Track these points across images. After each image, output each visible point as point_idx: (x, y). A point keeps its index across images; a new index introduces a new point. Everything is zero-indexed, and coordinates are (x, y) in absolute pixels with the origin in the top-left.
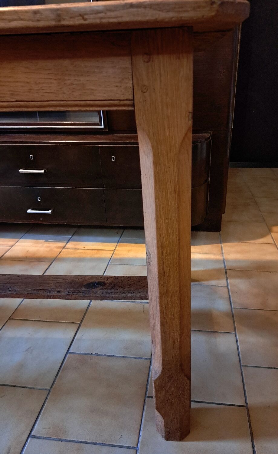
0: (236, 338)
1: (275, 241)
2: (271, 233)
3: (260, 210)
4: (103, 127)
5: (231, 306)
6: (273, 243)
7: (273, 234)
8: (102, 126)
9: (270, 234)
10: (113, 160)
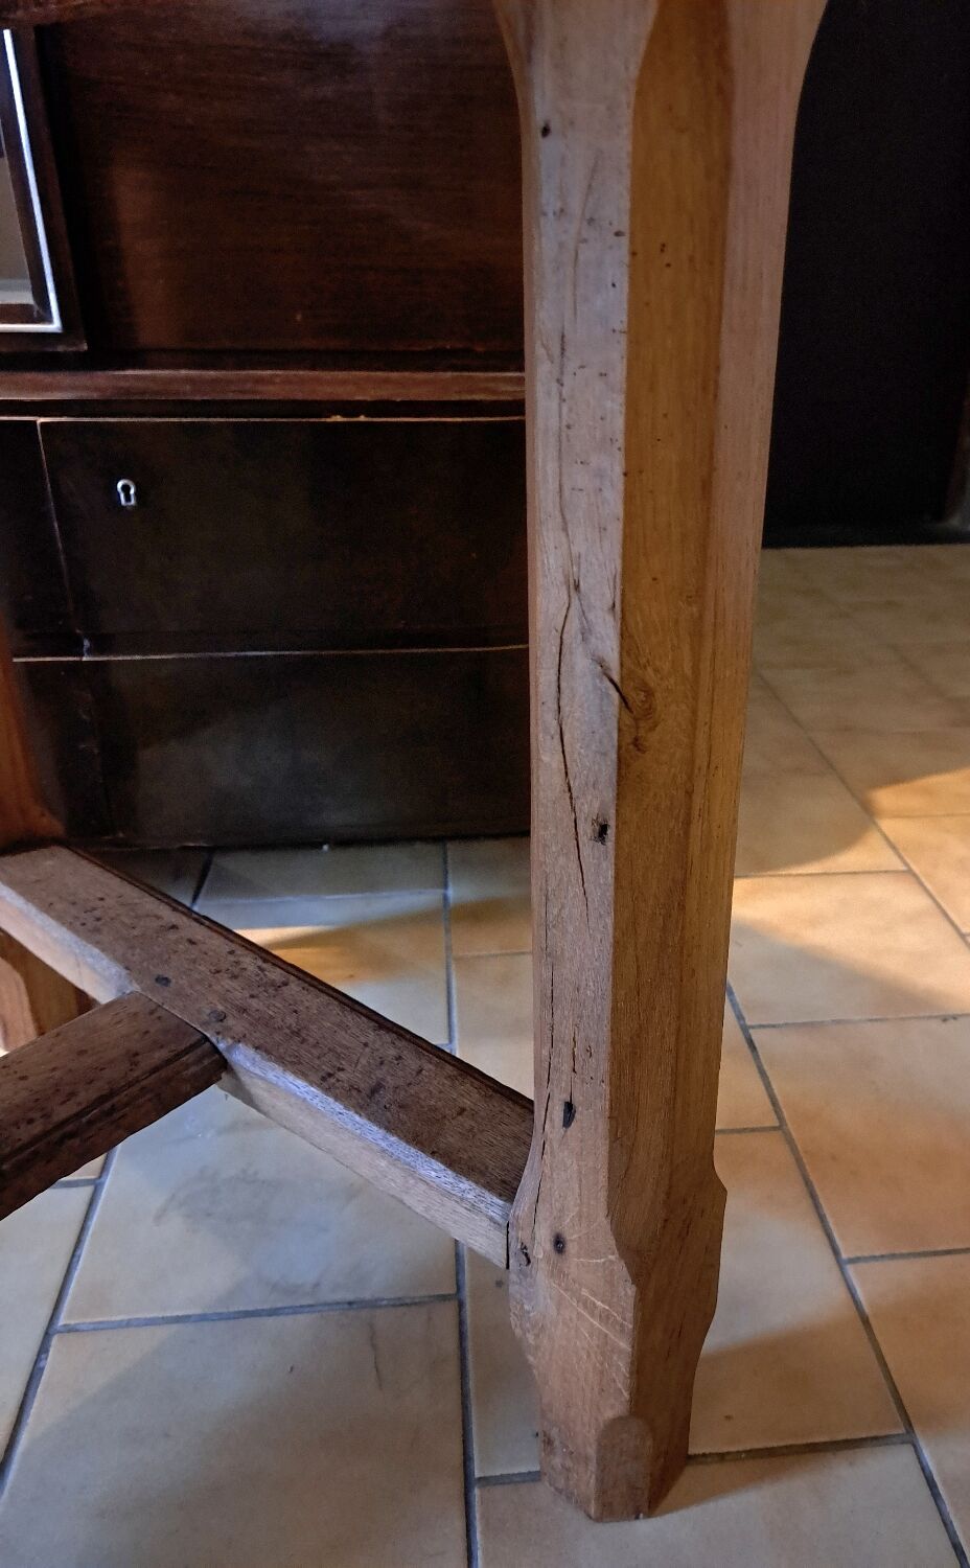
0: (923, 1469)
1: (908, 861)
2: (877, 820)
3: (795, 720)
4: (55, 326)
5: (836, 1252)
6: (904, 868)
7: (886, 825)
8: (49, 320)
9: (875, 823)
10: (128, 498)
